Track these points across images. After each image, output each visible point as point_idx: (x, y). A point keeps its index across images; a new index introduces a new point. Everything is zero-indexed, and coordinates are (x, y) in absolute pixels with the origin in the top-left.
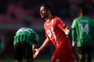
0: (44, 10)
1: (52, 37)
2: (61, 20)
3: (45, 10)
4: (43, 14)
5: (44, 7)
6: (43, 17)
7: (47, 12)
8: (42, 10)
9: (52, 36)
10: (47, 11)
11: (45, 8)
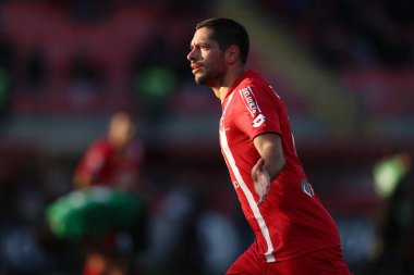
0: (207, 46)
2: (250, 100)
3: (215, 44)
5: (211, 31)
6: (200, 79)
7: (222, 56)
8: (198, 47)
10: (223, 48)
11: (211, 37)
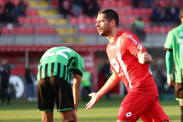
1: (121, 71)
2: (133, 39)
4: (101, 28)
8: (99, 21)
9: (120, 69)
